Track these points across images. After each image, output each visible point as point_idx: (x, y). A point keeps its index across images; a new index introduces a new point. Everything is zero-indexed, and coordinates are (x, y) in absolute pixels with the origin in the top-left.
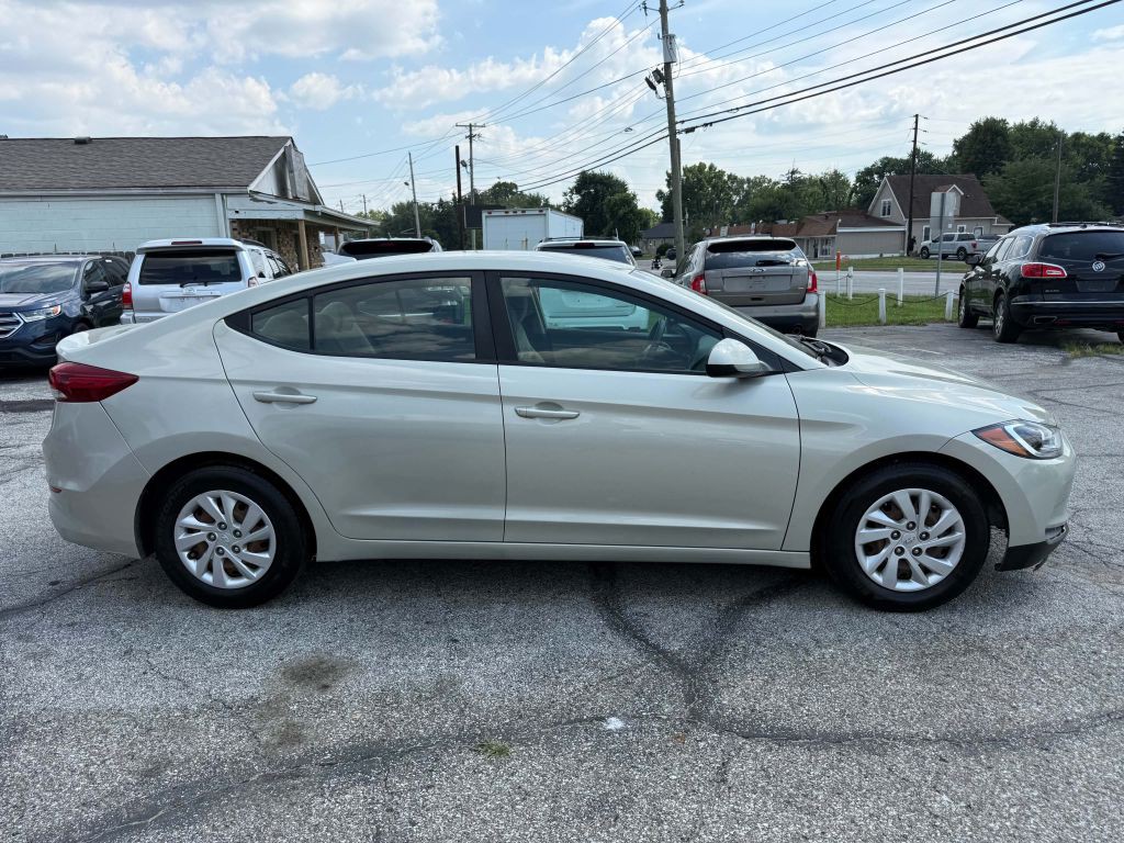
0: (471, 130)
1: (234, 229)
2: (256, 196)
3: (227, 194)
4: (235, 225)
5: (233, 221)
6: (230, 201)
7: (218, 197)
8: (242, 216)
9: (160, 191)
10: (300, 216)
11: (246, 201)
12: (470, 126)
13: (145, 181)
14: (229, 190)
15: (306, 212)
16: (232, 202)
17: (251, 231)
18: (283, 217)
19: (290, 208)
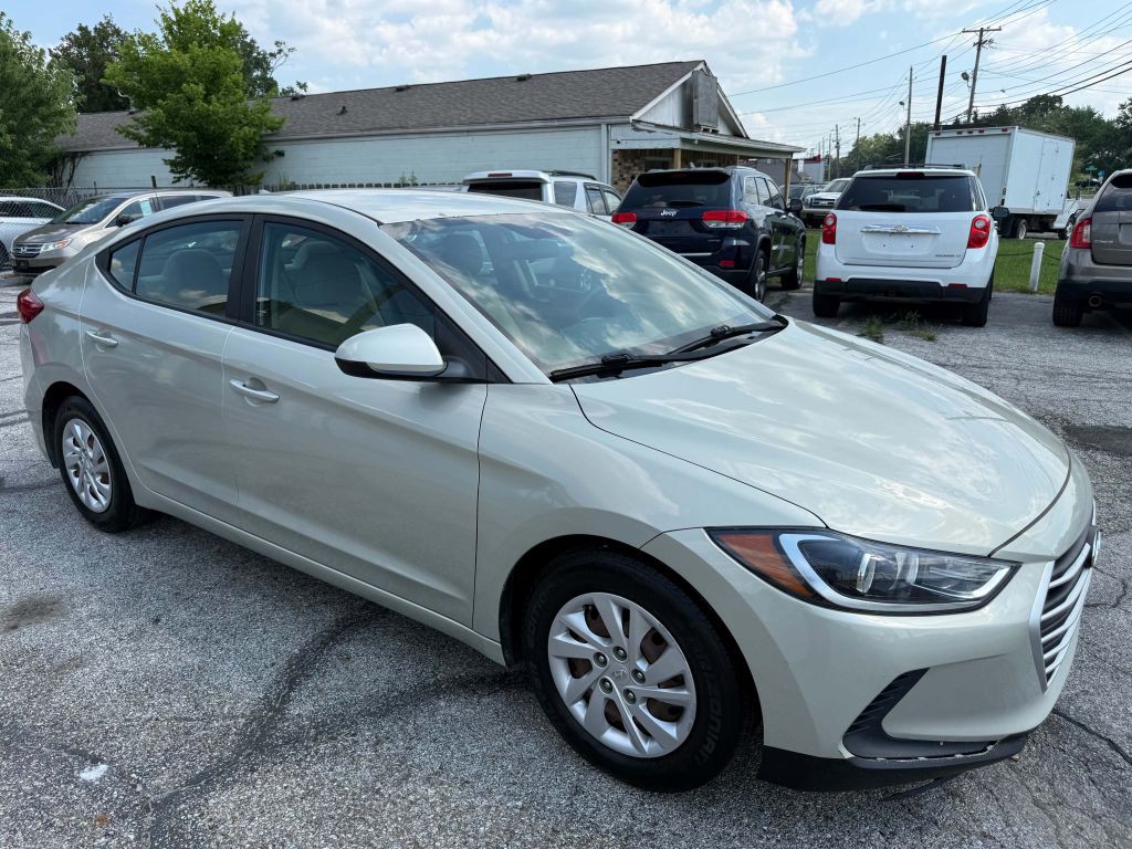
0: (981, 35)
1: (616, 160)
2: (638, 126)
3: (612, 125)
4: (617, 155)
5: (615, 152)
6: (614, 130)
7: (604, 127)
8: (622, 146)
9: (556, 123)
10: (676, 144)
11: (628, 129)
12: (982, 30)
13: (548, 114)
14: (613, 120)
15: (684, 140)
16: (616, 132)
17: (636, 161)
18: (660, 147)
19: (667, 136)
